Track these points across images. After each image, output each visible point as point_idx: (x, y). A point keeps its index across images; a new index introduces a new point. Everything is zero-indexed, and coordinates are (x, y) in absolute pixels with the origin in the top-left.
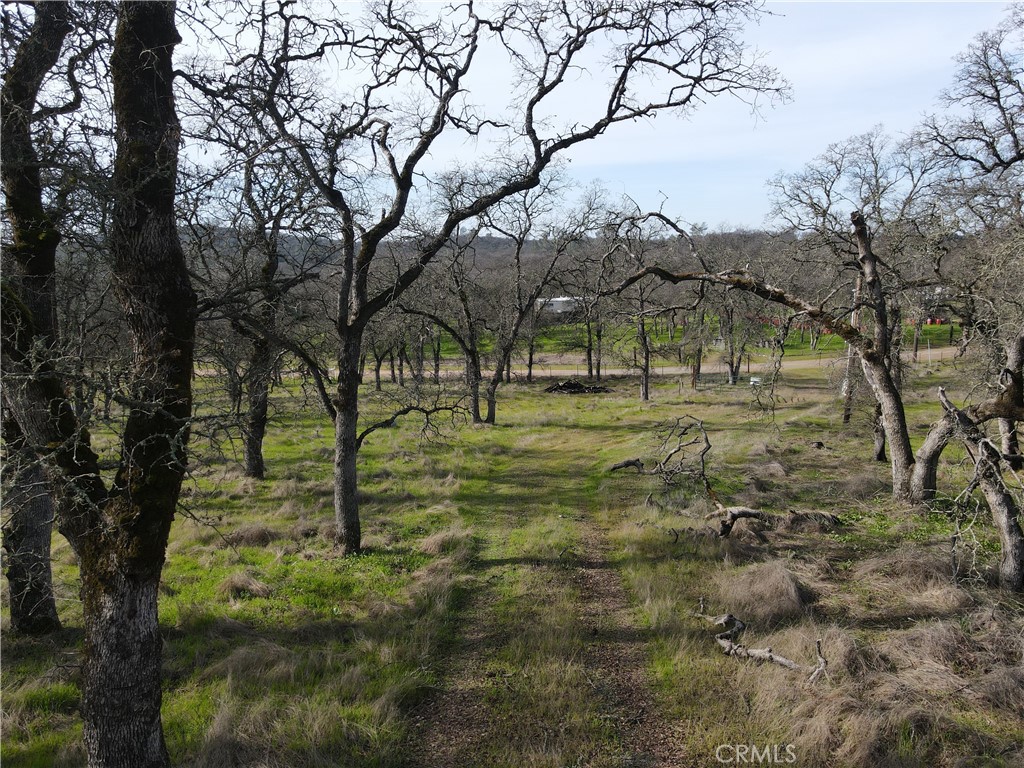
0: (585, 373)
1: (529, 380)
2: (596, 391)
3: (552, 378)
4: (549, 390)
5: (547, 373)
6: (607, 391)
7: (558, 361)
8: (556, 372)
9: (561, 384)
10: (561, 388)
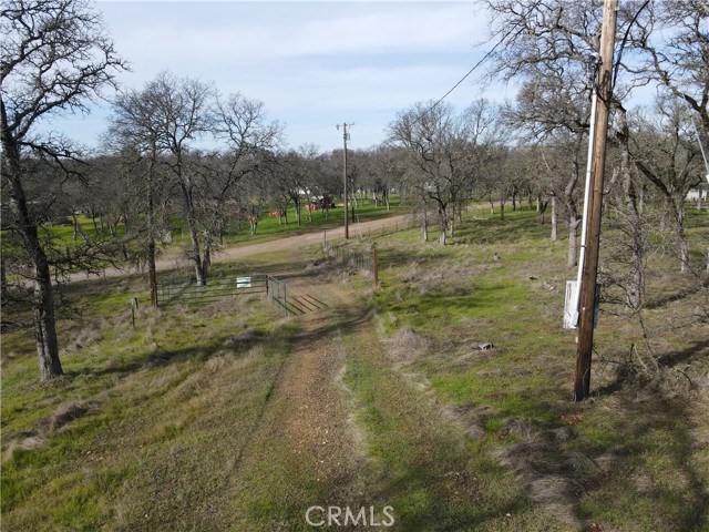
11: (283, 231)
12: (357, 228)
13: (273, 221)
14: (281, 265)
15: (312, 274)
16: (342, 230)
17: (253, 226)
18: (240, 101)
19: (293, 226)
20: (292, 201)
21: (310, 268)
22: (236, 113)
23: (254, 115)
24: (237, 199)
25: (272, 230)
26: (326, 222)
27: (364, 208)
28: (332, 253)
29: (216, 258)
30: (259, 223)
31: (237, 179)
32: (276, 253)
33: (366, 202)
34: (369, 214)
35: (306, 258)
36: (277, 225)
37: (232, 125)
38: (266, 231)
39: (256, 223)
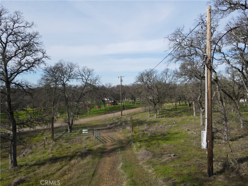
11: (99, 113)
12: (125, 112)
13: (96, 109)
14: (98, 125)
15: (109, 128)
16: (120, 113)
17: (89, 111)
18: (86, 69)
19: (102, 111)
20: (103, 103)
21: (108, 126)
22: (84, 73)
23: (91, 73)
24: (83, 102)
25: (95, 113)
26: (114, 110)
27: (127, 105)
28: (116, 121)
29: (75, 122)
30: (91, 110)
31: (84, 95)
32: (97, 121)
33: (128, 103)
34: (129, 107)
35: (107, 123)
36: (97, 111)
37: (83, 77)
38: (93, 113)
39: (90, 110)
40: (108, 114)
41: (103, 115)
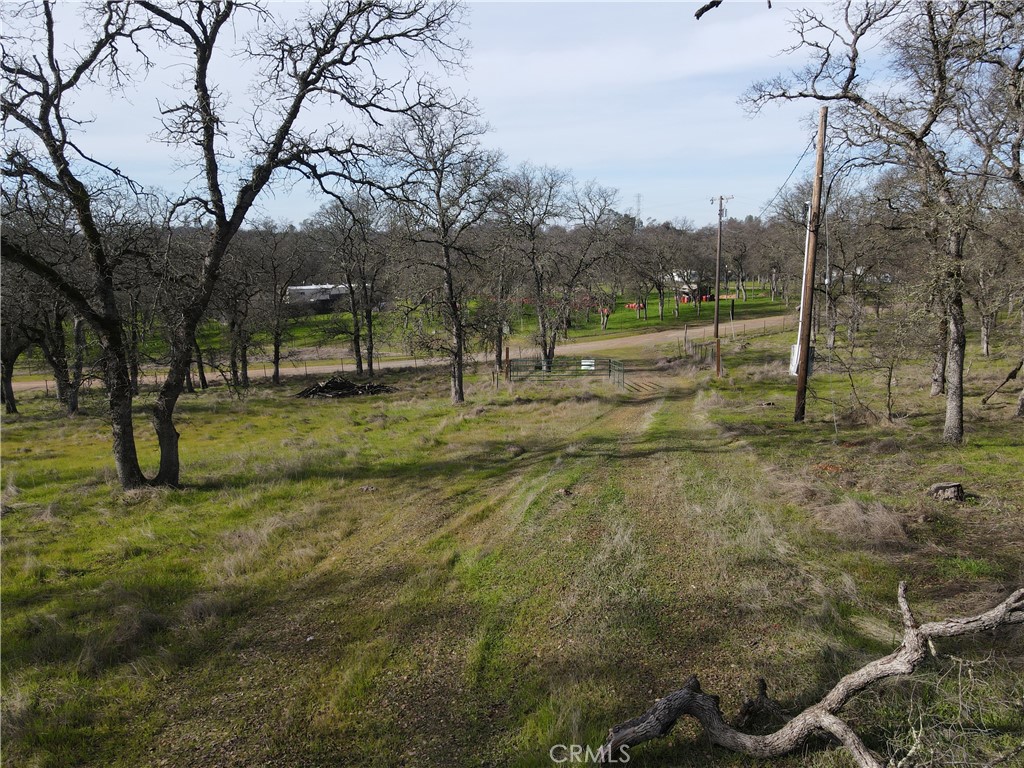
0: (352, 367)
1: (277, 381)
2: (374, 391)
3: (308, 377)
4: (305, 394)
5: (301, 370)
6: (388, 391)
7: (314, 356)
8: (313, 369)
9: (322, 384)
10: (322, 390)
11: (639, 326)
12: (730, 328)
13: (630, 315)
14: (631, 361)
15: (662, 369)
16: (711, 329)
17: (603, 320)
18: (595, 189)
19: (652, 322)
20: (655, 290)
21: (660, 364)
22: (590, 200)
23: (609, 202)
24: (586, 286)
25: (628, 325)
26: (696, 318)
28: (690, 352)
29: (559, 351)
30: (611, 316)
31: (588, 266)
32: (628, 349)
35: (661, 355)
36: (635, 319)
37: (586, 214)
38: (619, 326)
39: (608, 316)
40: (671, 331)
41: (652, 332)
